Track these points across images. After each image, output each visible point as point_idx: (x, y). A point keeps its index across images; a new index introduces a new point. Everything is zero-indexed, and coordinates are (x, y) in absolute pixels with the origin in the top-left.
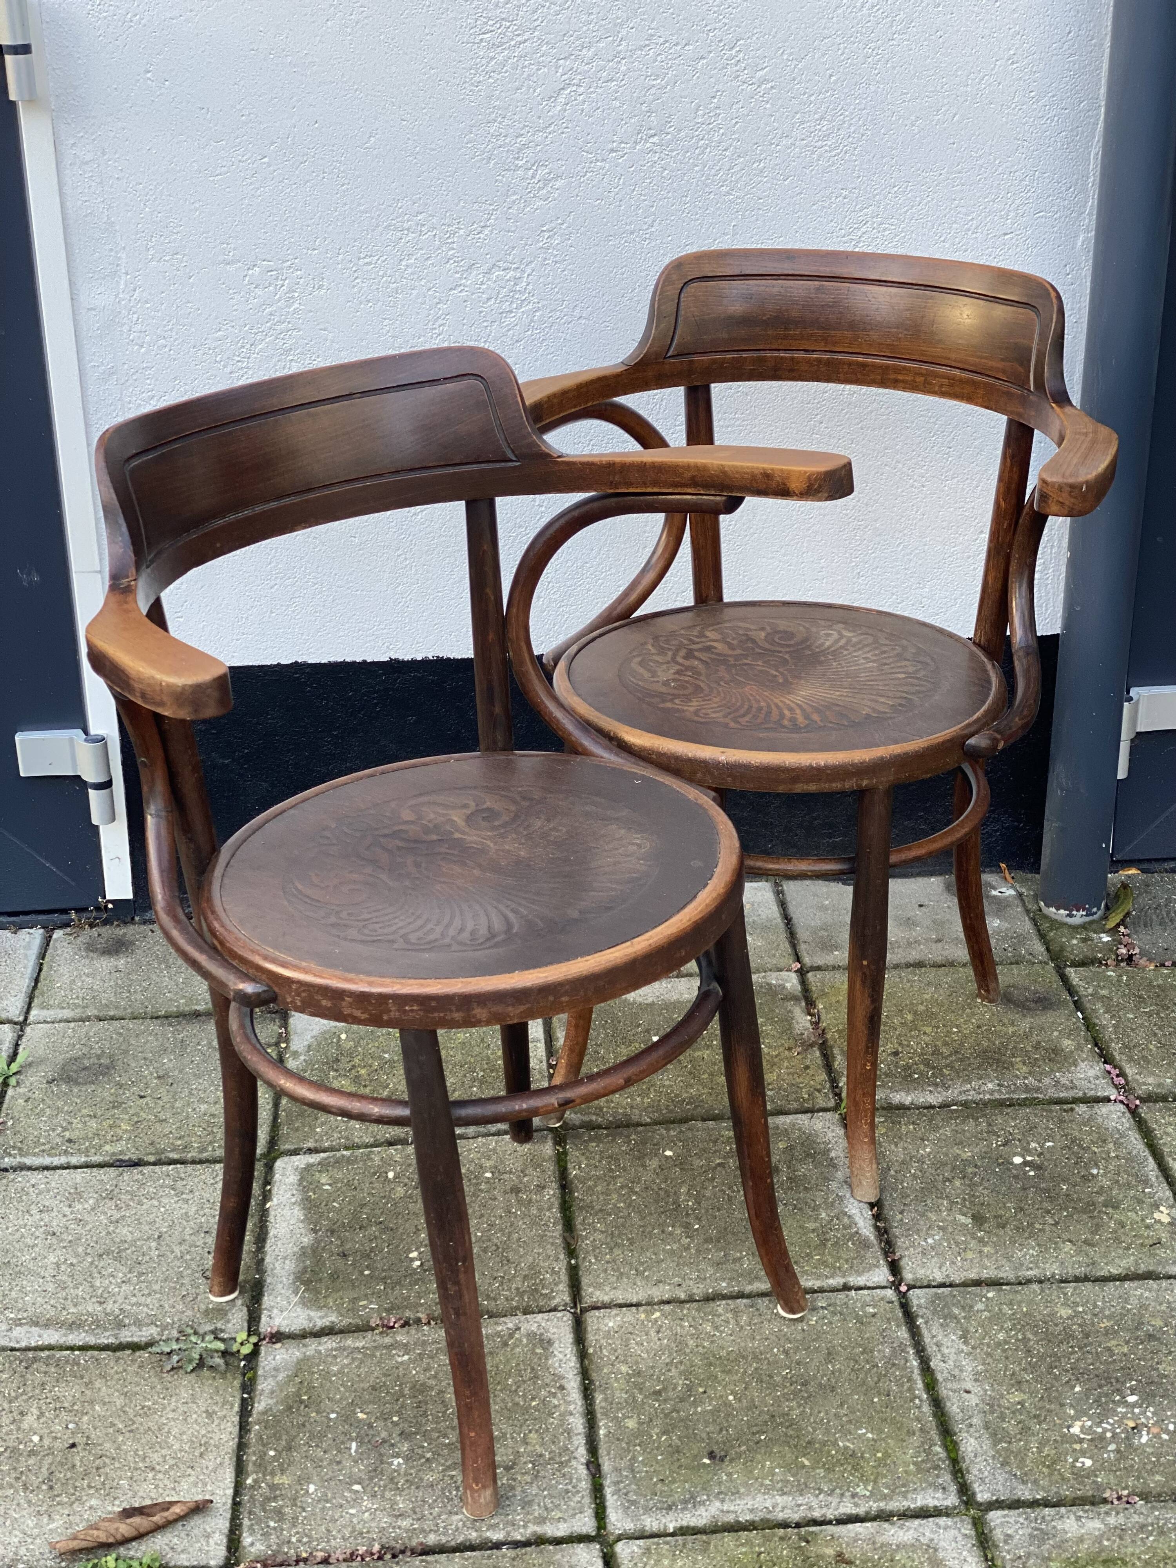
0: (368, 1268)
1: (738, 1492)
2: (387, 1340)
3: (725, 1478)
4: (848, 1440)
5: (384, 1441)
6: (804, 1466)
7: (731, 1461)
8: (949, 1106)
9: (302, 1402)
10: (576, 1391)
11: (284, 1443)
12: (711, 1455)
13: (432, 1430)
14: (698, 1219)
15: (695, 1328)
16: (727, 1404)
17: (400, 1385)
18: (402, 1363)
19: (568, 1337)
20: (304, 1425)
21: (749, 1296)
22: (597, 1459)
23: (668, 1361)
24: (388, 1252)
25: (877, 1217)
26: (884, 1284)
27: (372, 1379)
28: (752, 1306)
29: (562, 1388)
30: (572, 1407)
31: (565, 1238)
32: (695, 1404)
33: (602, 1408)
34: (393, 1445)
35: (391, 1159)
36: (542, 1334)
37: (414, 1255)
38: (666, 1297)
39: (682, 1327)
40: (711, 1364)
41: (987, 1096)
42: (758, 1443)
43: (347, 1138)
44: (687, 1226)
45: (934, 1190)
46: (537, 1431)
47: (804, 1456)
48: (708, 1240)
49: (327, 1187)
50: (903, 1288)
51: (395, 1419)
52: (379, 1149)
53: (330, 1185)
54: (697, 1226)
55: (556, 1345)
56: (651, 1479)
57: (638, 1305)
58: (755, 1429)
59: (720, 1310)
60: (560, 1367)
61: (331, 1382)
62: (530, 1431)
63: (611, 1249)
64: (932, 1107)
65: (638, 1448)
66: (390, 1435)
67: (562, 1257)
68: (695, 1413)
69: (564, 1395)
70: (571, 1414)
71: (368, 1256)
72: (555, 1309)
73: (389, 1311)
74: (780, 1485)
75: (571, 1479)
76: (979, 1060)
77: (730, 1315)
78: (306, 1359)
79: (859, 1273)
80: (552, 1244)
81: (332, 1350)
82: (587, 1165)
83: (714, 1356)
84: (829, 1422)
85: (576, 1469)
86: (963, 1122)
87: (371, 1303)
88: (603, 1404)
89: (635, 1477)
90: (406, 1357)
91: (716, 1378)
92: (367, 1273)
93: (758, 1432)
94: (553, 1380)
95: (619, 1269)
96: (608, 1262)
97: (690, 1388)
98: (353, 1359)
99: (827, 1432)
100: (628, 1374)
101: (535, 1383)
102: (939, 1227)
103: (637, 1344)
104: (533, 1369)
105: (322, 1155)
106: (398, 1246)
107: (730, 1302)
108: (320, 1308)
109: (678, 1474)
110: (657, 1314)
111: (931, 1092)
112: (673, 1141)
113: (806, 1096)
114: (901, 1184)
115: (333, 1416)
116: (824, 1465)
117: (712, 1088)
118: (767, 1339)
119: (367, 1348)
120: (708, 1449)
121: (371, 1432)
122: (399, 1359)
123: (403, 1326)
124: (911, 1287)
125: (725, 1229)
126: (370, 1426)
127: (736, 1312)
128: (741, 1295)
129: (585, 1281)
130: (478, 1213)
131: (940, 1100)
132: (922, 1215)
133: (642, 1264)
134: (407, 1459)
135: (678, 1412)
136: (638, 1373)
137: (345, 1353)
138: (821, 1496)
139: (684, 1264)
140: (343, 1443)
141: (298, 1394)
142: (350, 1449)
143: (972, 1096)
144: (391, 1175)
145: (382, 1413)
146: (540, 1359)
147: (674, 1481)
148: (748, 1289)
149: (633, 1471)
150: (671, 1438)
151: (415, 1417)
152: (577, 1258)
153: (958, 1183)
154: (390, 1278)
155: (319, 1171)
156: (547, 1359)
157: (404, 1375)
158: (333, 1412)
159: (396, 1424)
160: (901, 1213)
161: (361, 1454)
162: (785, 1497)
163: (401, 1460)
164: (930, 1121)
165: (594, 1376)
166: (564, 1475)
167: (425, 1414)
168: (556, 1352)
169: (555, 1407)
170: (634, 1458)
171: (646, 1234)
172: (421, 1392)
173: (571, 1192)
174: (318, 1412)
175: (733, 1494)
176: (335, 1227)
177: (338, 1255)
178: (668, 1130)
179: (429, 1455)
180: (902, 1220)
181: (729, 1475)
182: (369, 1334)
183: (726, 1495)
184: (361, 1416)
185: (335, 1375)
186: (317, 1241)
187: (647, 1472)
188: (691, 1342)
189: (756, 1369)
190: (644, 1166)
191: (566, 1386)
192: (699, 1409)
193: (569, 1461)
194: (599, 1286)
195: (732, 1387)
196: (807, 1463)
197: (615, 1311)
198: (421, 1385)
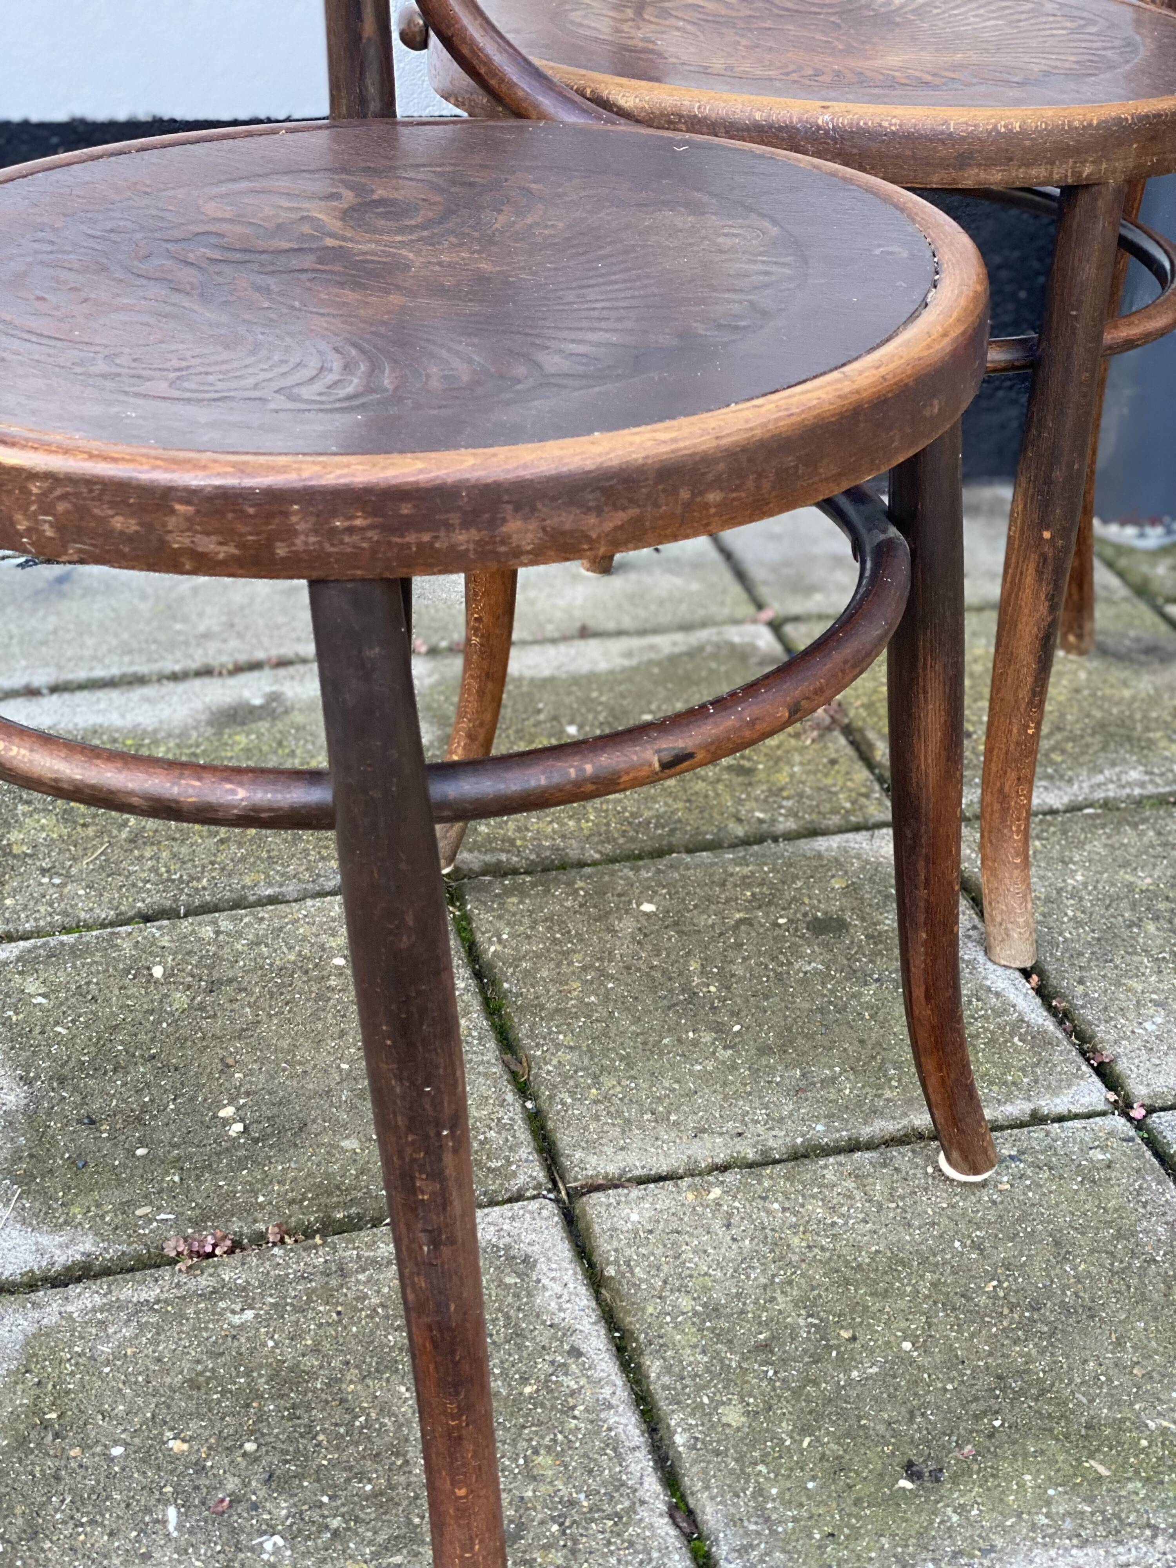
0: (141, 1143)
1: (992, 1549)
2: (205, 1282)
3: (955, 1518)
4: (1160, 1414)
5: (236, 1500)
6: (1100, 1478)
7: (955, 1479)
8: (1080, 809)
9: (46, 1425)
10: (606, 1356)
11: (20, 1521)
12: (911, 1471)
13: (333, 1464)
14: (735, 1014)
15: (795, 1214)
16: (906, 1360)
17: (248, 1374)
18: (242, 1327)
19: (563, 1250)
20: (58, 1478)
21: (869, 1146)
22: (683, 1498)
23: (763, 1280)
24: (177, 1111)
25: (1044, 993)
26: (1102, 1107)
27: (186, 1365)
28: (885, 1165)
29: (575, 1352)
30: (607, 1392)
31: (506, 1064)
32: (844, 1363)
33: (665, 1387)
34: (255, 1506)
35: (153, 944)
36: (508, 1247)
37: (228, 1112)
38: (721, 1158)
39: (769, 1212)
40: (847, 1282)
41: (1137, 791)
42: (991, 1436)
43: (65, 913)
44: (719, 1028)
45: (1118, 941)
46: (549, 1449)
47: (1091, 1456)
48: (764, 1050)
49: (40, 1000)
50: (1138, 1113)
51: (250, 1447)
52: (129, 928)
53: (44, 995)
54: (737, 1028)
55: (542, 1266)
56: (810, 1536)
57: (672, 1177)
58: (980, 1406)
59: (830, 1175)
60: (561, 1309)
61: (103, 1378)
62: (536, 1452)
63: (596, 1077)
64: (1053, 812)
65: (761, 1468)
66: (245, 1485)
67: (510, 1097)
68: (850, 1382)
69: (583, 1368)
70: (610, 1406)
71: (139, 1119)
72: (517, 1198)
73: (194, 1223)
74: (1068, 1525)
75: (647, 1551)
76: (1098, 738)
77: (850, 1184)
78: (43, 1334)
79: (1055, 1091)
80: (486, 1075)
81: (94, 1310)
82: (512, 936)
83: (847, 1264)
84: (1110, 1380)
85: (651, 1526)
86: (1117, 830)
87: (159, 1209)
88: (666, 1380)
89: (773, 1532)
90: (249, 1314)
91: (866, 1308)
92: (140, 1152)
93: (984, 1413)
94: (554, 1337)
95: (619, 1113)
96: (596, 1102)
97: (822, 1330)
98: (142, 1327)
99: (1115, 1403)
100: (696, 1314)
101: (520, 1347)
102: (1156, 1003)
103: (695, 1252)
104: (507, 1317)
105: (22, 944)
106: (192, 1099)
107: (842, 1158)
108: (58, 1228)
109: (858, 1518)
110: (716, 1192)
111: (1046, 788)
112: (649, 888)
113: (848, 805)
114: (1061, 934)
115: (117, 1451)
116: (1137, 1473)
117: (689, 801)
118: (933, 1224)
119: (167, 1302)
120: (899, 1458)
121: (203, 1481)
122: (236, 1320)
123: (230, 1252)
124: (1151, 1110)
125: (789, 1030)
126: (200, 1468)
127: (858, 1176)
128: (853, 1147)
129: (564, 1139)
130: (334, 1030)
131: (1066, 800)
132: (1118, 984)
133: (660, 1100)
134: (292, 1536)
135: (815, 1383)
136: (715, 1311)
137: (123, 1316)
138: (1160, 1541)
139: (737, 1095)
140: (148, 1510)
141: (35, 1409)
142: (164, 1522)
143: (1112, 792)
144: (158, 972)
145: (220, 1436)
146: (517, 1296)
147: (855, 1535)
148: (866, 1132)
149: (768, 1519)
150: (818, 1439)
151: (290, 1440)
152: (535, 1098)
153: (1151, 928)
154: (189, 1157)
155: (21, 973)
156: (529, 1295)
157: (252, 1351)
158: (116, 1442)
159: (253, 1459)
160: (1081, 982)
161: (191, 1532)
162: (1090, 1550)
163: (277, 1539)
164: (1064, 832)
165: (630, 1321)
166: (631, 1544)
167: (310, 1432)
168: (545, 1281)
169: (572, 1394)
170: (760, 1491)
171: (651, 1049)
172: (294, 1384)
173: (494, 982)
174: (85, 1447)
175: (985, 1552)
176: (65, 1071)
177: (79, 1122)
178: (637, 870)
179: (336, 1523)
180: (1086, 995)
181: (961, 1510)
182: (166, 1273)
183: (973, 1557)
184: (177, 1446)
185: (108, 1363)
186: (35, 1099)
187: (795, 1520)
188: (795, 1241)
189: (934, 1285)
190: (611, 930)
191: (584, 1348)
192: (855, 1374)
193: (632, 1509)
194: (591, 1146)
195: (904, 1324)
196: (1102, 1470)
197: (636, 1192)
198: (291, 1369)
